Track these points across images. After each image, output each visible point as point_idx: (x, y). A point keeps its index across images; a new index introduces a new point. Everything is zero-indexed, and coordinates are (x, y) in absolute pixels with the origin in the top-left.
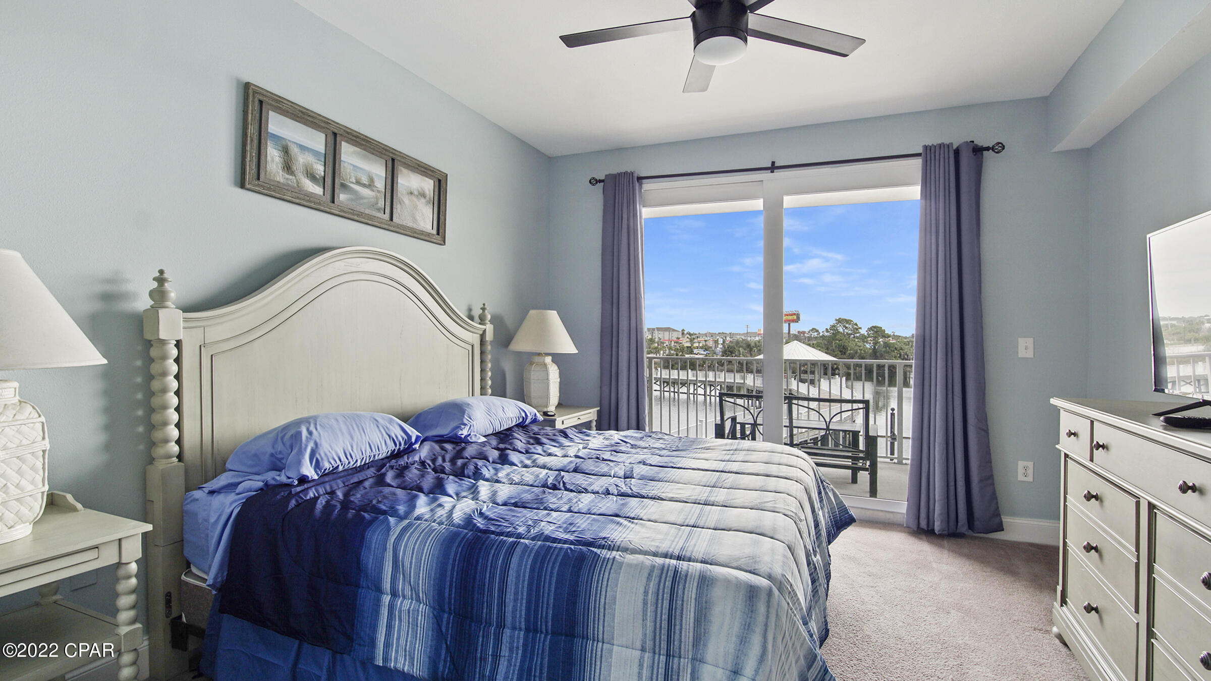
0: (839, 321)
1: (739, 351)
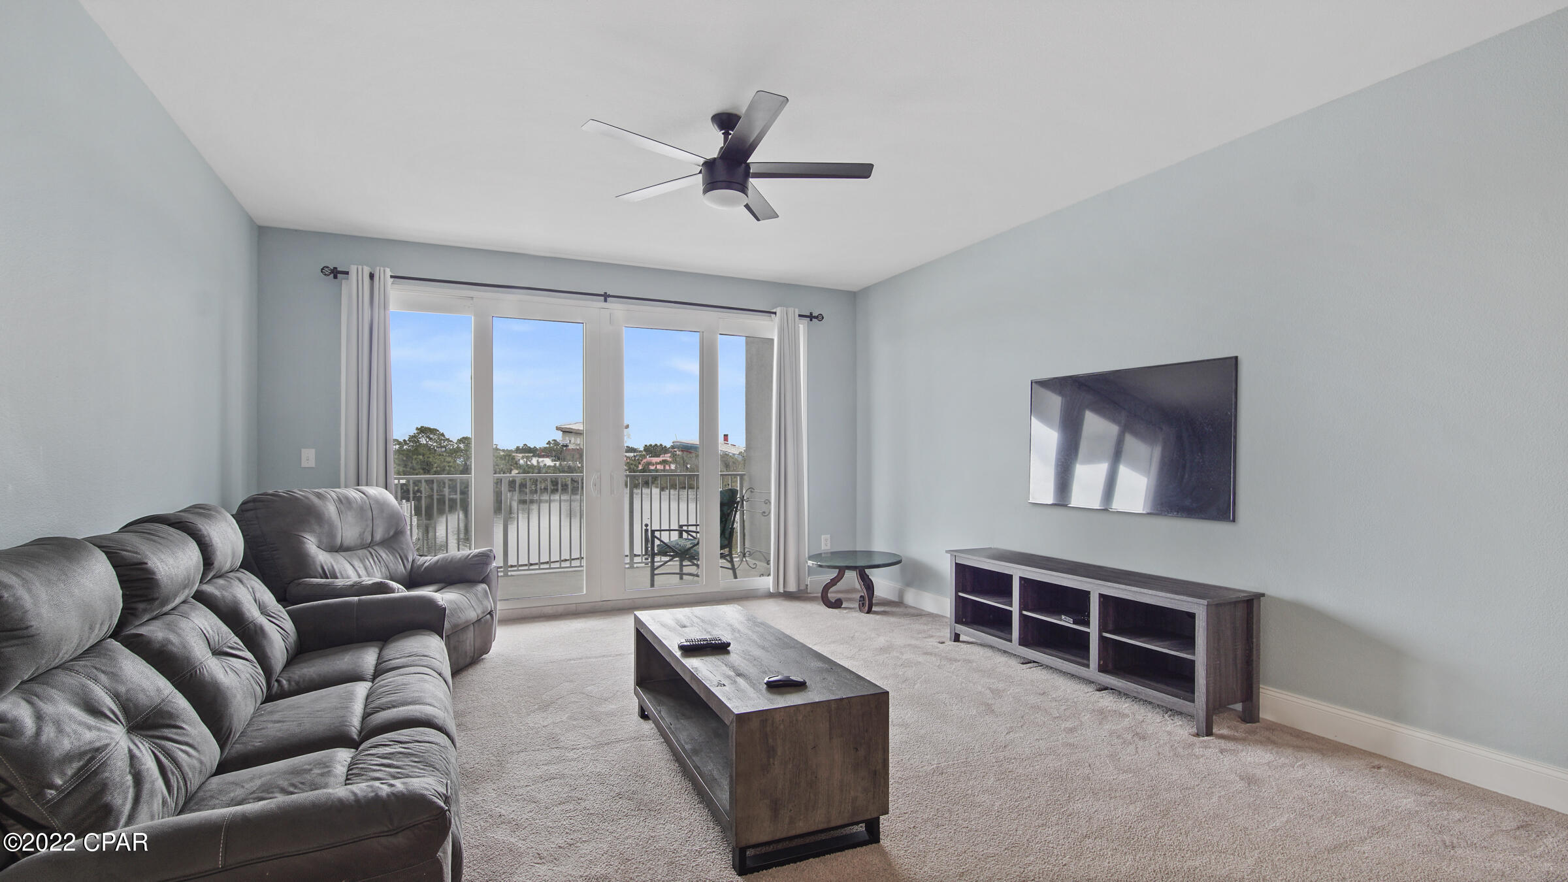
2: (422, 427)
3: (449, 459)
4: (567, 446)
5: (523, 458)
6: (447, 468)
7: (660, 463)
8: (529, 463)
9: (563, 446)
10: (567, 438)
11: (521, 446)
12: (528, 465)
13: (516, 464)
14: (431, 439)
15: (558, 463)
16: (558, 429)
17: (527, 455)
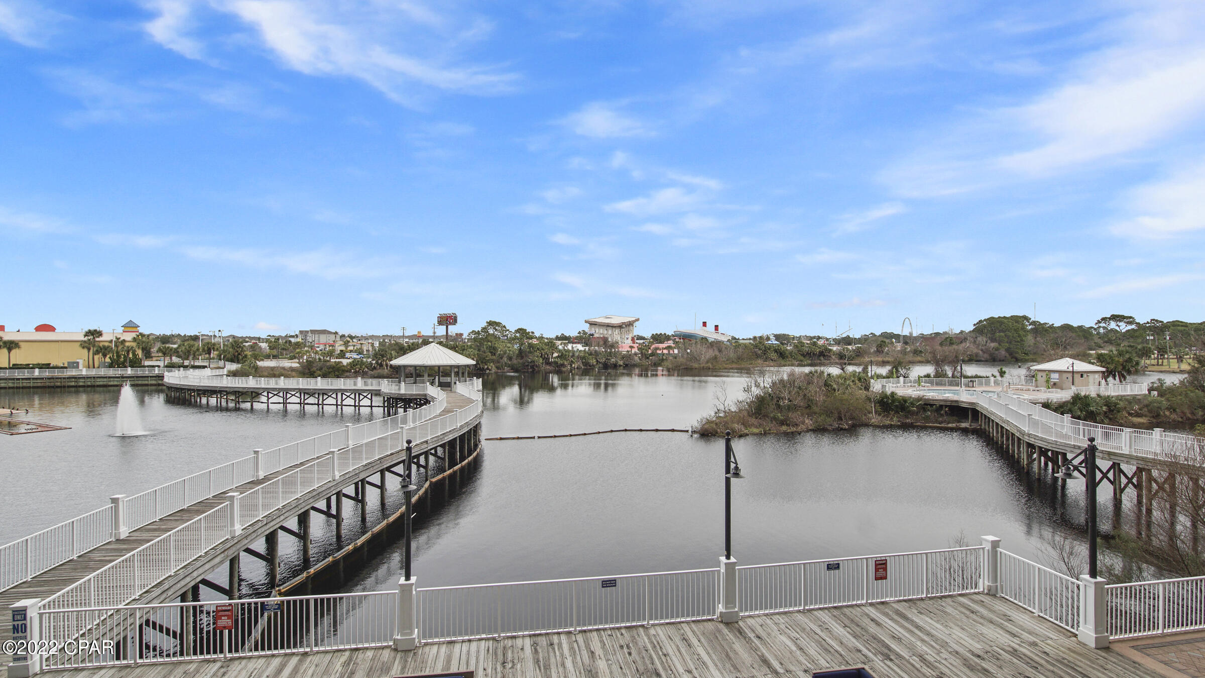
0: (491, 324)
1: (391, 354)
2: (490, 321)
3: (509, 345)
4: (593, 335)
5: (561, 344)
6: (508, 352)
7: (665, 348)
8: (566, 348)
9: (590, 335)
10: (593, 329)
11: (559, 335)
12: (565, 350)
13: (556, 348)
14: (496, 330)
15: (587, 348)
16: (586, 322)
17: (564, 342)
